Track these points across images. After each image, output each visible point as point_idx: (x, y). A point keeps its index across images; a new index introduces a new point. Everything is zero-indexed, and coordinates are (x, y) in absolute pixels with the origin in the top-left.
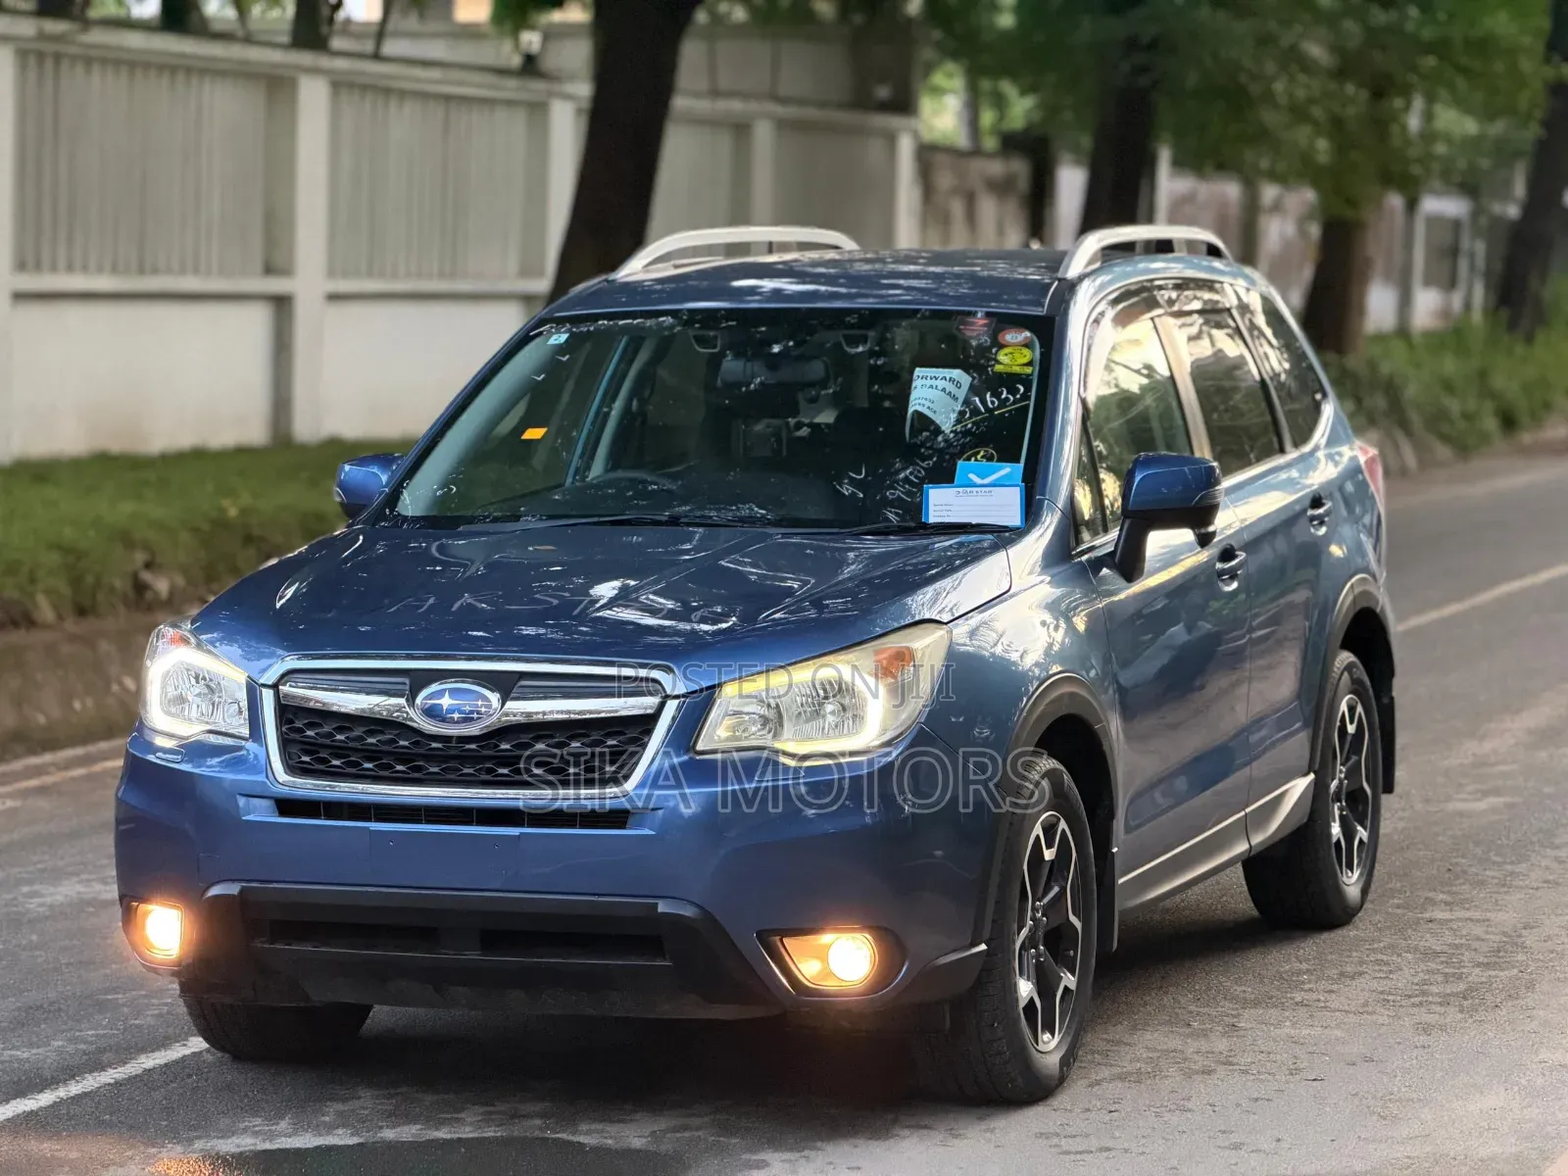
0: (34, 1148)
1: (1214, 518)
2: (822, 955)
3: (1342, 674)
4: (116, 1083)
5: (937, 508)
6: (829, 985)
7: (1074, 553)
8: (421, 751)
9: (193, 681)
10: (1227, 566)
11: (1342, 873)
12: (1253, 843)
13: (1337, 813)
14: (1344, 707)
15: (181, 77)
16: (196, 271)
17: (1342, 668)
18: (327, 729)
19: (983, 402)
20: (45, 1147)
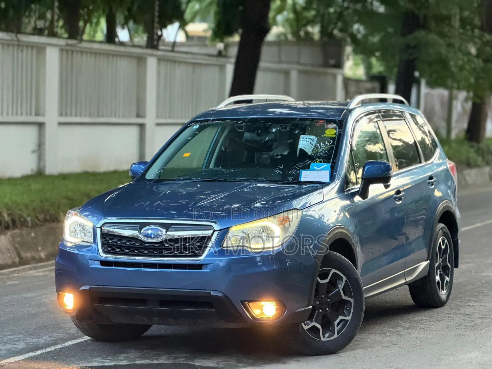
0: (33, 365)
1: (390, 180)
2: (261, 308)
3: (439, 231)
4: (60, 349)
5: (304, 177)
6: (263, 317)
7: (345, 190)
8: (143, 246)
9: (79, 226)
10: (398, 196)
11: (440, 291)
12: (407, 281)
13: (438, 273)
14: (440, 240)
15: (111, 57)
16: (115, 116)
17: (440, 229)
18: (115, 240)
19: (320, 145)
20: (36, 365)
